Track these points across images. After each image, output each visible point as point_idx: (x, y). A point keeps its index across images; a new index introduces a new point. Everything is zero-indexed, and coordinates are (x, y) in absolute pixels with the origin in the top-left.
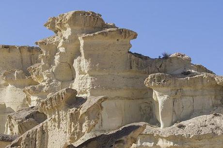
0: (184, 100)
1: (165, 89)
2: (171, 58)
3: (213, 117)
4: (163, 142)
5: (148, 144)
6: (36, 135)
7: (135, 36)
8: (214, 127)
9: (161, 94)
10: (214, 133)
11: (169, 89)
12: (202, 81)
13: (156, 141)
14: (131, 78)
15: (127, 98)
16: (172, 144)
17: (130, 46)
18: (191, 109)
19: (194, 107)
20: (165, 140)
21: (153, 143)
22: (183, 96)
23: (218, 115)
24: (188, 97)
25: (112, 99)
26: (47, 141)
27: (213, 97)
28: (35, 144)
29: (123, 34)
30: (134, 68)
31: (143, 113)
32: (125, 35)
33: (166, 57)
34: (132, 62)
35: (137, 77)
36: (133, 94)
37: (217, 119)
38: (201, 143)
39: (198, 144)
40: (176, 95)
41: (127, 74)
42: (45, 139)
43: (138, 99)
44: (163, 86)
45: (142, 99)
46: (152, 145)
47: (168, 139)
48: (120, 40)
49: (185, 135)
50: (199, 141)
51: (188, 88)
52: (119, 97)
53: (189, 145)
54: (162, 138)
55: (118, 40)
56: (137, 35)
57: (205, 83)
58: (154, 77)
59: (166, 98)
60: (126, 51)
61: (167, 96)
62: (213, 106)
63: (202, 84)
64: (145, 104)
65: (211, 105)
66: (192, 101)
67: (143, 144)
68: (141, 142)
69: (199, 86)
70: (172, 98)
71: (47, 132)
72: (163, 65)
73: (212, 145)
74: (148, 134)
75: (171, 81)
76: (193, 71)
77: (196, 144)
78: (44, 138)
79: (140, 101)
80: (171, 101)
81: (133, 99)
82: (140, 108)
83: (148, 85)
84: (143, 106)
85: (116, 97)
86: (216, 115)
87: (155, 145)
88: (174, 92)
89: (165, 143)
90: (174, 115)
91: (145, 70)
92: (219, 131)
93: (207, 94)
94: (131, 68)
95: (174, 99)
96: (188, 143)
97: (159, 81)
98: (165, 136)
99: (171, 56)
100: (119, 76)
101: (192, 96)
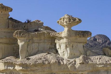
0: (33, 45)
1: (23, 39)
2: (31, 23)
3: (47, 55)
4: (17, 67)
5: (10, 68)
7: (11, 10)
8: (44, 59)
9: (21, 41)
10: (44, 63)
11: (25, 39)
12: (44, 35)
13: (14, 67)
14: (8, 33)
15: (6, 44)
16: (21, 68)
17: (9, 15)
18: (37, 50)
19: (39, 49)
20: (18, 66)
21: (13, 68)
22: (33, 42)
23: (50, 54)
24: (36, 44)
27: (50, 44)
29: (4, 9)
30: (10, 28)
32: (6, 9)
33: (29, 22)
34: (9, 24)
35: (12, 32)
36: (10, 41)
37: (48, 56)
38: (37, 68)
39: (35, 68)
40: (29, 42)
41: (6, 30)
43: (13, 44)
44: (22, 37)
46: (12, 69)
47: (20, 65)
48: (3, 12)
49: (28, 63)
50: (35, 67)
51: (36, 39)
52: (1, 43)
53: (30, 69)
54: (17, 65)
55: (2, 12)
56: (12, 10)
57: (46, 36)
58: (17, 32)
59: (23, 43)
60: (6, 18)
61: (24, 42)
62: (50, 48)
63: (44, 36)
64: (16, 47)
65: (48, 48)
66: (38, 46)
67: (8, 68)
68: (7, 67)
69: (42, 37)
70: (27, 43)
72: (26, 26)
73: (43, 69)
74: (10, 63)
75: (27, 34)
76: (42, 29)
77: (34, 69)
80: (26, 45)
83: (15, 36)
86: (49, 53)
87: (14, 68)
88: (28, 41)
89: (18, 68)
90: (27, 53)
91: (16, 28)
92: (47, 62)
93: (46, 42)
94: (9, 27)
95: (28, 44)
96: (30, 68)
97: (20, 34)
98: (18, 64)
99: (31, 21)
100: (2, 31)
101: (38, 43)
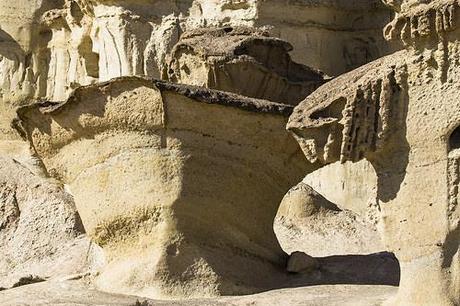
6: (378, 93)
25: (302, 25)
26: (406, 110)
28: (377, 114)
31: (349, 63)
42: (401, 105)
45: (352, 30)
71: (407, 88)
78: (397, 102)
79: (347, 35)
81: (334, 30)
82: (345, 50)
84: (351, 47)
85: (310, 21)
